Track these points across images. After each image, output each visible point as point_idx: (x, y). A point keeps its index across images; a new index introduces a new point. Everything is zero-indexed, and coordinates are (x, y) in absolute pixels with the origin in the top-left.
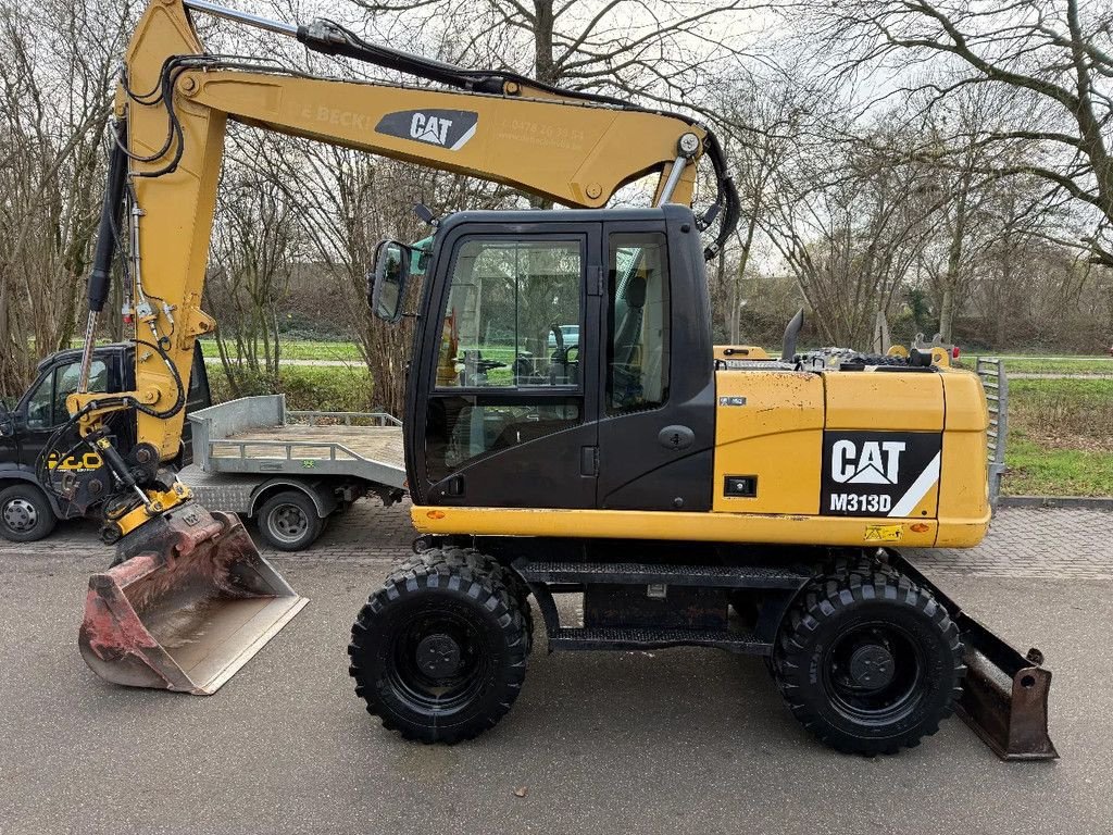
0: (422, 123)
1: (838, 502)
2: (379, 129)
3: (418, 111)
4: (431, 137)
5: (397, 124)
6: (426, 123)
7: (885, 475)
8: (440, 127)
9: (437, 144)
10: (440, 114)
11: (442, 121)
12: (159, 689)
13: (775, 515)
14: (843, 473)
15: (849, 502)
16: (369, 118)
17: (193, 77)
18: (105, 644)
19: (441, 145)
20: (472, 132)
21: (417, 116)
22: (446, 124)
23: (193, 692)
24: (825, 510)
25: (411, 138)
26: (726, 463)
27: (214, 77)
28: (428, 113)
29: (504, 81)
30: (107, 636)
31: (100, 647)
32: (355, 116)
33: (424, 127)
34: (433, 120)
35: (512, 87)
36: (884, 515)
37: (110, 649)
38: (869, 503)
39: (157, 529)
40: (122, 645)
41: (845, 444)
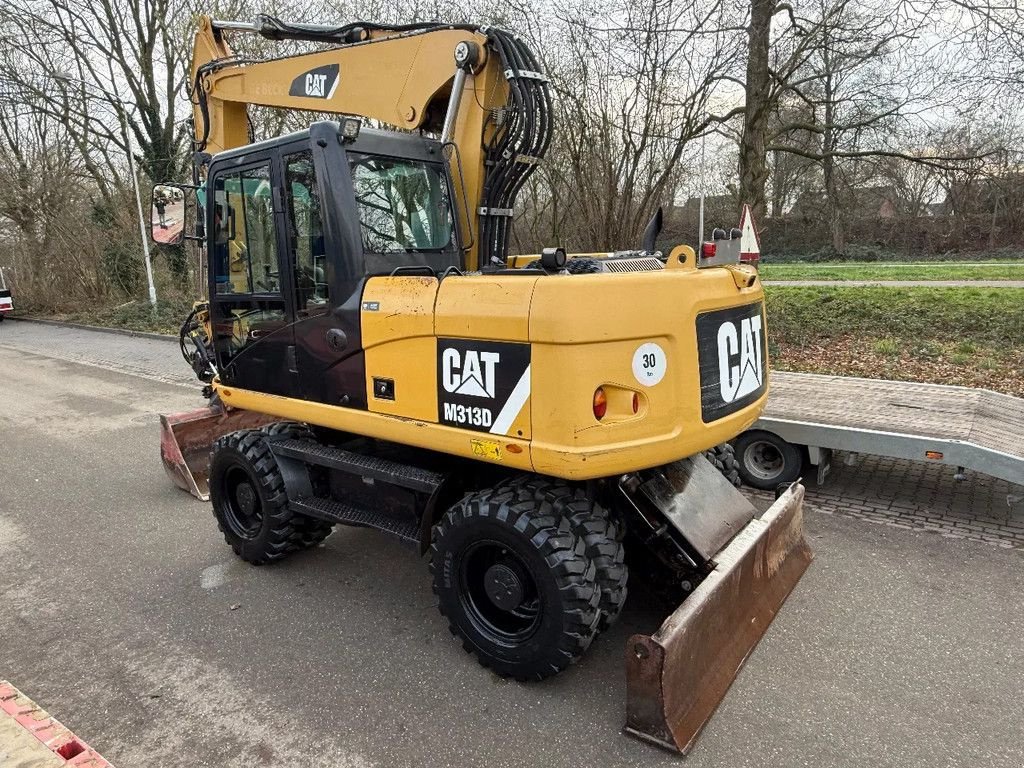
0: (311, 81)
1: (450, 411)
2: (290, 94)
3: (307, 73)
4: (316, 92)
6: (313, 80)
7: (484, 388)
8: (320, 82)
9: (320, 97)
10: (320, 71)
11: (321, 76)
13: (405, 419)
14: (452, 382)
15: (458, 413)
16: (285, 86)
19: (322, 97)
20: (336, 80)
21: (307, 77)
22: (323, 78)
24: (442, 419)
25: (306, 95)
28: (313, 72)
32: (279, 86)
33: (312, 85)
34: (316, 77)
36: (486, 430)
38: (474, 415)
41: (450, 353)
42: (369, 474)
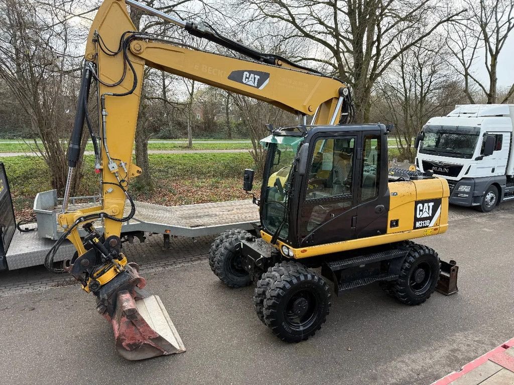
0: (248, 76)
1: (418, 224)
2: (229, 78)
3: (246, 71)
4: (251, 83)
5: (237, 76)
6: (249, 76)
7: (429, 214)
8: (255, 78)
9: (253, 86)
10: (255, 73)
11: (256, 76)
12: (160, 356)
13: (403, 232)
14: (419, 214)
15: (420, 224)
16: (225, 72)
17: (141, 44)
18: (131, 342)
19: (255, 87)
20: (267, 82)
21: (245, 73)
22: (257, 77)
23: (177, 352)
24: (415, 228)
25: (243, 83)
26: (391, 216)
27: (150, 45)
28: (250, 72)
29: (275, 59)
30: (132, 338)
31: (129, 345)
32: (219, 71)
33: (248, 78)
34: (252, 75)
35: (280, 62)
36: (427, 227)
37: (134, 344)
38: (425, 223)
39: (123, 279)
40: (141, 341)
41: (420, 205)
42: (362, 263)
